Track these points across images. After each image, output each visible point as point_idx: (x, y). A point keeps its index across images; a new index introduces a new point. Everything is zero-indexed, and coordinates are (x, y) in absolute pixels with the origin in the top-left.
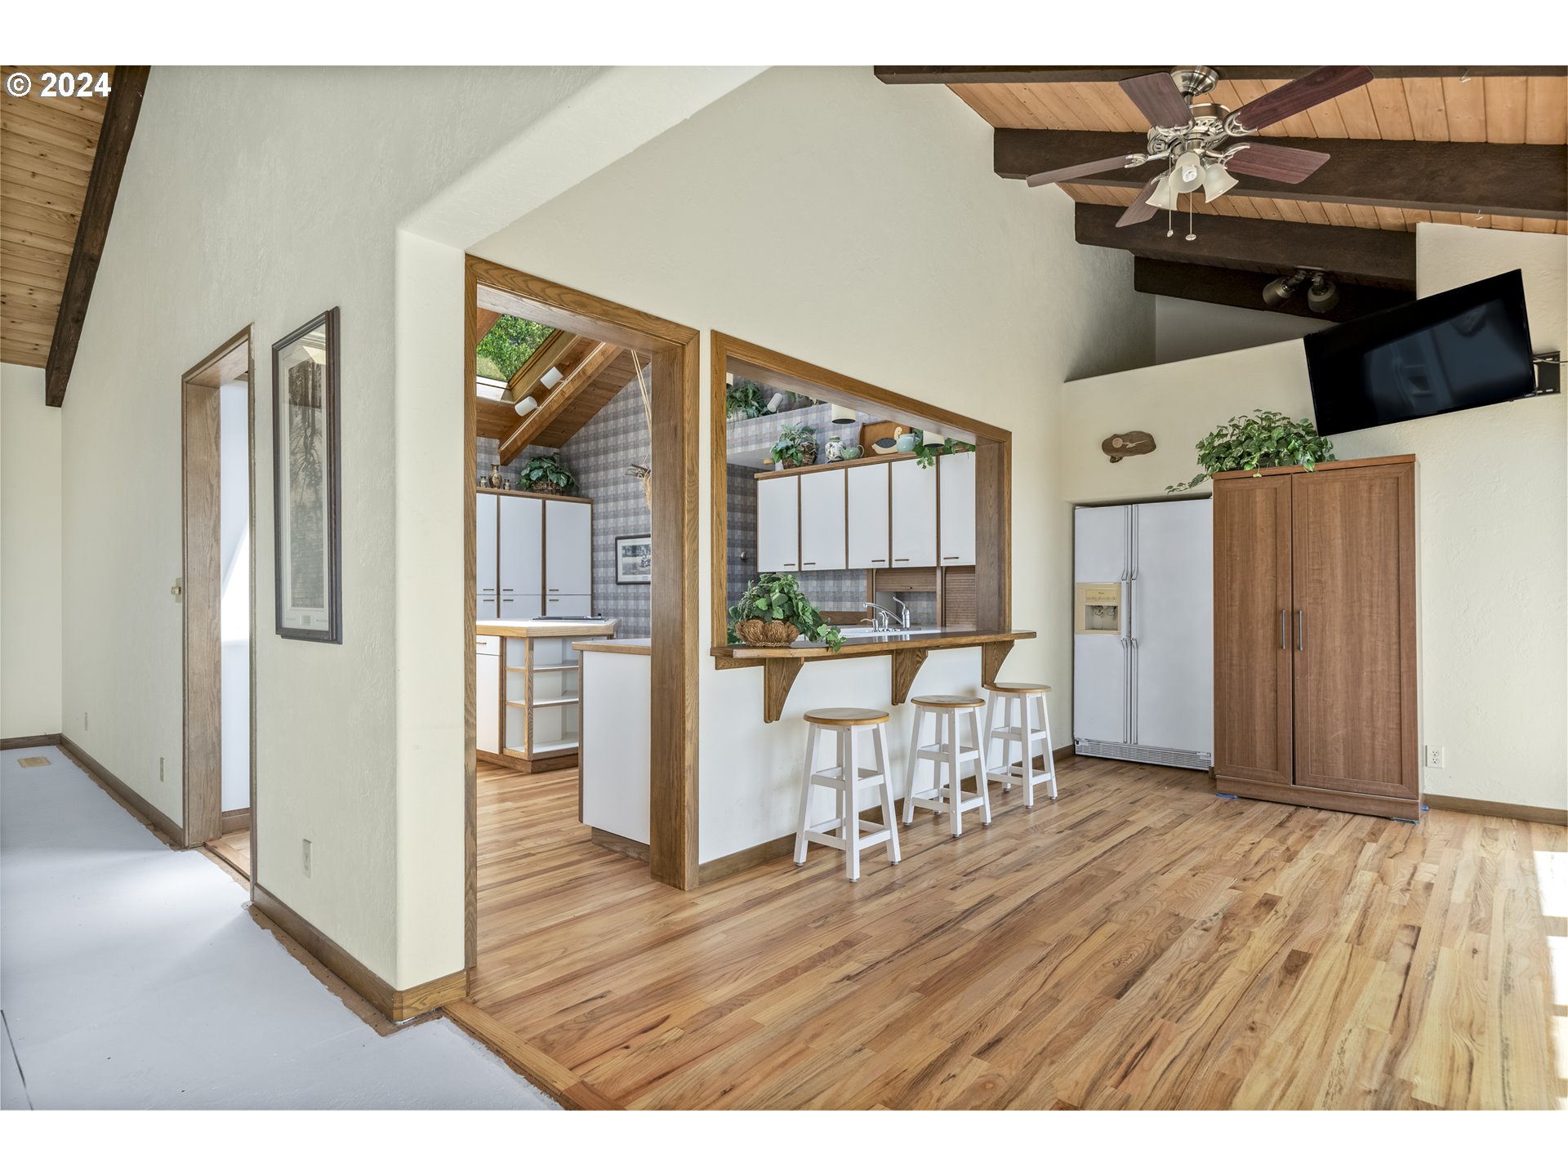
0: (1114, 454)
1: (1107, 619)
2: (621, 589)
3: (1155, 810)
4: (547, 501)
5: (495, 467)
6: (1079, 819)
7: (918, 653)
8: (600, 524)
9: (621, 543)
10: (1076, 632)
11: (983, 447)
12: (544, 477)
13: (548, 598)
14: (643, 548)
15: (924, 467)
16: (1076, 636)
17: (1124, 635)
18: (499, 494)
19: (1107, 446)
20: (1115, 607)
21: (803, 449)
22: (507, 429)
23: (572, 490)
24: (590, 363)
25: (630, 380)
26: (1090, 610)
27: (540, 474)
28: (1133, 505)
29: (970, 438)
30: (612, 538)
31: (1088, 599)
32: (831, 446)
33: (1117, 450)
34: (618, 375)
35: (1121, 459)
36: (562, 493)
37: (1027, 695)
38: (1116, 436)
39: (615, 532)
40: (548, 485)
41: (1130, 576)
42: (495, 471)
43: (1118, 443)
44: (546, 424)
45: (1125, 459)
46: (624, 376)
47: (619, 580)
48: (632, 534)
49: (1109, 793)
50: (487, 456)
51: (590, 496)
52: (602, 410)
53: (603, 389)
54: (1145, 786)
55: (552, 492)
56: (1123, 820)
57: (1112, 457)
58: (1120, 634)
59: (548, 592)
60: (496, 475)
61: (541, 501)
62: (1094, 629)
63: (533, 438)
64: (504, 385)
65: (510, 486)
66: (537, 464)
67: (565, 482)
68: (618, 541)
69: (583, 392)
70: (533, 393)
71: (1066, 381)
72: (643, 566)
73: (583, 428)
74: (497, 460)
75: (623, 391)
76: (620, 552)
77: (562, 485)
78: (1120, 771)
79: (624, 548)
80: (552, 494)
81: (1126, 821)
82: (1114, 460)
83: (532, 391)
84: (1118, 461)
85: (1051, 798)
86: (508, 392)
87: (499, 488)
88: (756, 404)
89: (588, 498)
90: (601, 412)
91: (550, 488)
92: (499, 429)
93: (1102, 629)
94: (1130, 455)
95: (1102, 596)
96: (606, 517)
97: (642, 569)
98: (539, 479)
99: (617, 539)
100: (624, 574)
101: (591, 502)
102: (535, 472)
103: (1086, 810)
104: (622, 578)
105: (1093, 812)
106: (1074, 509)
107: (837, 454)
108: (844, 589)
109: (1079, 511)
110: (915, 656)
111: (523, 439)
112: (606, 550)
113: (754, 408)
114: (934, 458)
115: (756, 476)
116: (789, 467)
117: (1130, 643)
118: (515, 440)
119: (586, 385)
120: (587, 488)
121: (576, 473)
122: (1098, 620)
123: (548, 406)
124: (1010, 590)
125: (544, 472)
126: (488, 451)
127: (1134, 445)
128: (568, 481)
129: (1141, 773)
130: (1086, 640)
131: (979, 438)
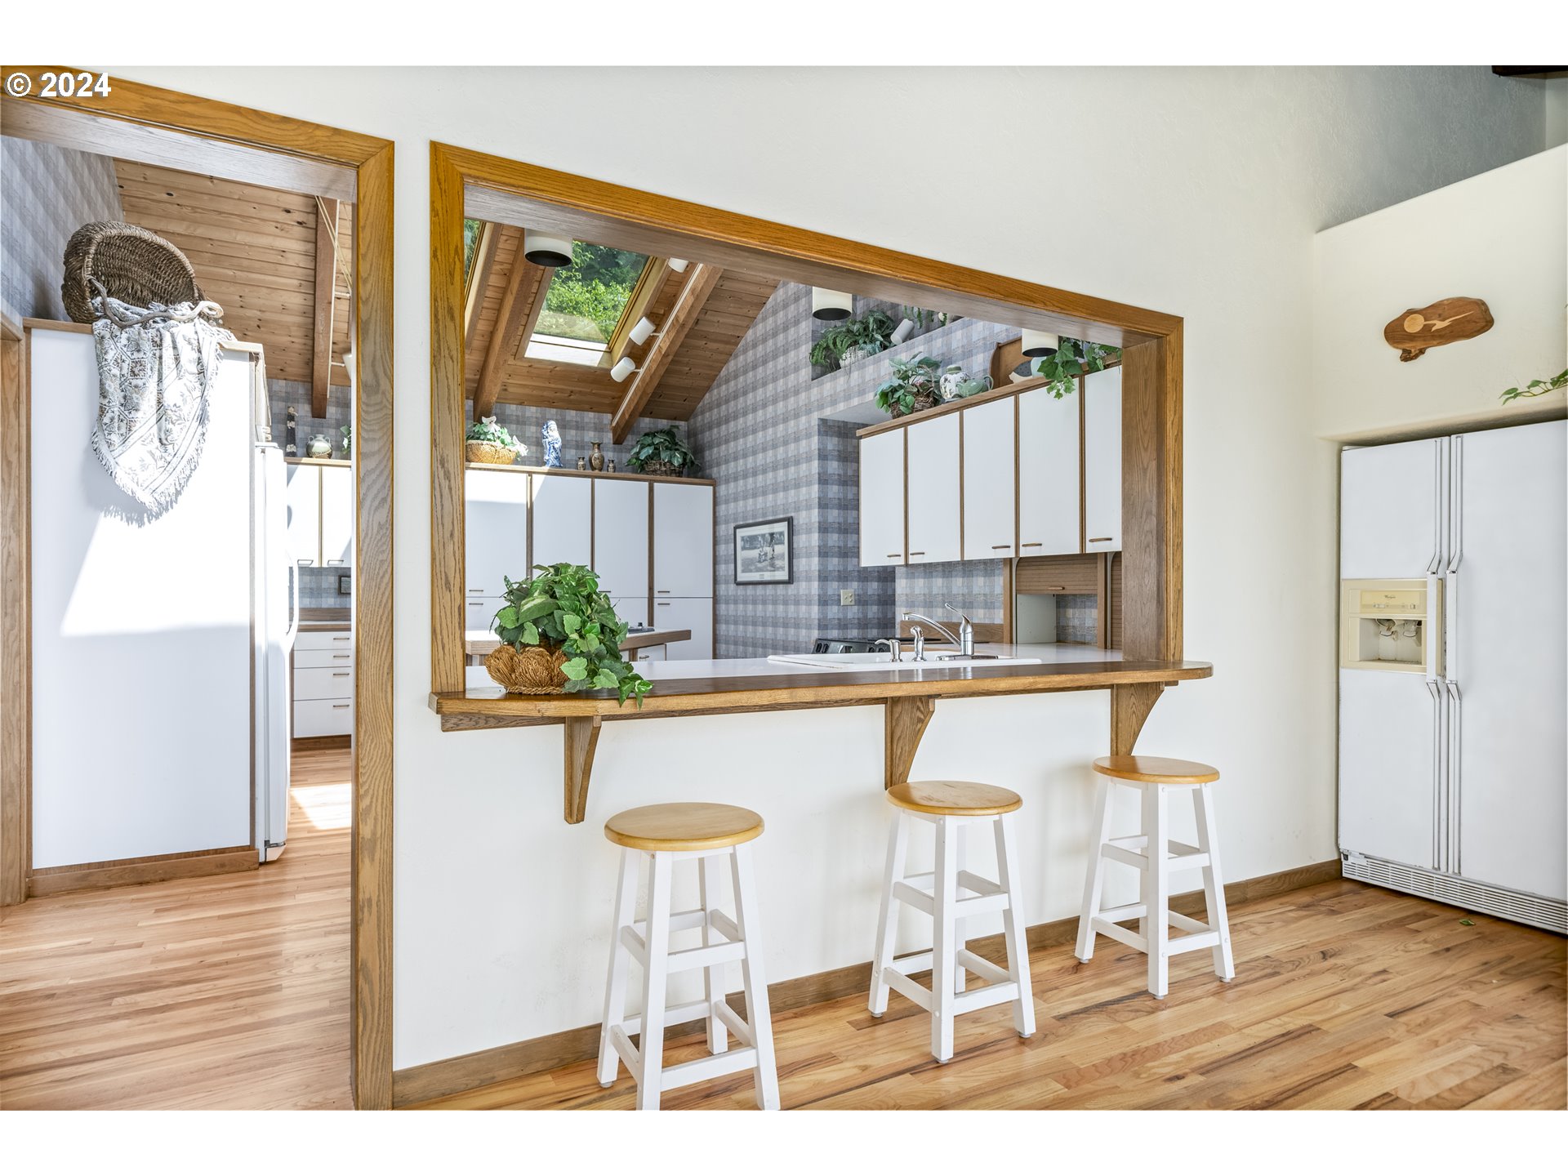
0: (1407, 346)
1: (1400, 644)
2: (741, 590)
3: (1436, 1044)
4: (656, 485)
5: (596, 446)
6: (1251, 1042)
7: (919, 704)
8: (722, 509)
9: (741, 533)
10: (1341, 664)
11: (1133, 349)
12: (656, 454)
13: (656, 601)
14: (760, 539)
15: (1059, 395)
16: (1342, 671)
17: (1432, 674)
18: (593, 477)
19: (1395, 333)
20: (1420, 623)
21: (915, 390)
22: (616, 400)
23: (693, 469)
24: (682, 308)
25: (748, 327)
26: (1372, 627)
27: (651, 452)
28: (1453, 437)
29: (1112, 336)
30: (732, 525)
31: (1364, 606)
32: (946, 380)
33: (1412, 337)
34: (732, 321)
35: (1422, 352)
36: (680, 474)
37: (1160, 786)
38: (1410, 312)
39: (735, 520)
40: (660, 464)
41: (1446, 565)
42: (596, 450)
43: (1414, 325)
44: (650, 391)
45: (1430, 351)
46: (738, 323)
47: (739, 579)
48: (751, 521)
49: (1358, 979)
50: (597, 433)
51: (714, 476)
52: (723, 369)
53: (715, 341)
54: (1448, 972)
55: (665, 473)
56: (1342, 1062)
57: (1404, 351)
58: (1425, 670)
59: (656, 594)
60: (596, 455)
61: (646, 484)
62: (1379, 659)
63: (641, 409)
64: (603, 347)
65: (614, 468)
66: (649, 440)
67: (680, 460)
68: (738, 530)
69: (682, 346)
70: (631, 353)
71: (1317, 232)
72: (760, 562)
73: (708, 394)
74: (608, 437)
75: (743, 342)
76: (739, 543)
77: (676, 464)
78: (1413, 926)
79: (743, 539)
80: (667, 475)
81: (1350, 1067)
82: (1407, 357)
83: (629, 350)
84: (1416, 356)
85: (1220, 979)
86: (607, 355)
87: (601, 470)
88: (880, 337)
89: (711, 478)
90: (723, 372)
91: (664, 469)
92: (607, 401)
93: (1395, 661)
94: (1439, 344)
95: (1392, 602)
96: (727, 502)
97: (759, 565)
98: (650, 457)
99: (736, 528)
100: (743, 571)
101: (714, 484)
102: (645, 450)
103: (1276, 1021)
104: (742, 577)
105: (1291, 1027)
106: (1340, 451)
107: (955, 391)
108: (976, 590)
109: (1350, 455)
110: (915, 710)
111: (630, 411)
112: (727, 542)
113: (878, 343)
114: (1076, 381)
115: (859, 432)
116: (899, 416)
117: (1445, 690)
118: (623, 414)
119: (682, 336)
120: (711, 467)
121: (698, 450)
122: (1387, 644)
123: (649, 368)
124: (1180, 592)
125: (655, 449)
126: (599, 428)
127: (1446, 323)
128: (684, 459)
129: (1459, 932)
130: (1361, 681)
131: (1129, 336)
